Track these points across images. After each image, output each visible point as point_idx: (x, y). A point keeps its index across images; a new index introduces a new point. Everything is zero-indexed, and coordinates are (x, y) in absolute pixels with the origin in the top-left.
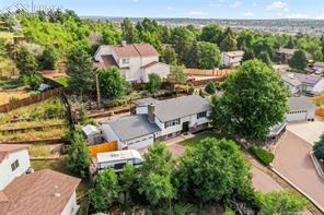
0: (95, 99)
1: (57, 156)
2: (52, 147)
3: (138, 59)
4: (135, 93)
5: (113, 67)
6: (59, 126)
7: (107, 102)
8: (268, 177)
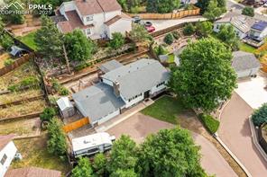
0: (64, 62)
1: (38, 133)
2: (33, 122)
3: (101, 15)
4: (100, 51)
5: (77, 29)
6: (35, 99)
7: (76, 64)
8: (213, 146)
